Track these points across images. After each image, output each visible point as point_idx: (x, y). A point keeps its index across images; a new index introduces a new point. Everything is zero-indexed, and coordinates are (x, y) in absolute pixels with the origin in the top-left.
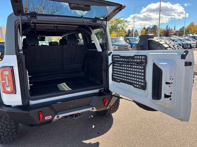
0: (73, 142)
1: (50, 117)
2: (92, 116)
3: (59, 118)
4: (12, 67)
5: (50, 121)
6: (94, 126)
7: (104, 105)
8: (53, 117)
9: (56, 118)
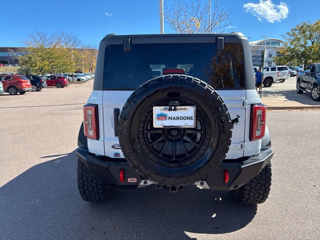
0: (171, 228)
1: (134, 180)
2: (221, 199)
3: (147, 184)
4: (97, 105)
5: (134, 186)
6: (214, 216)
7: (224, 182)
8: (139, 182)
9: (142, 183)
